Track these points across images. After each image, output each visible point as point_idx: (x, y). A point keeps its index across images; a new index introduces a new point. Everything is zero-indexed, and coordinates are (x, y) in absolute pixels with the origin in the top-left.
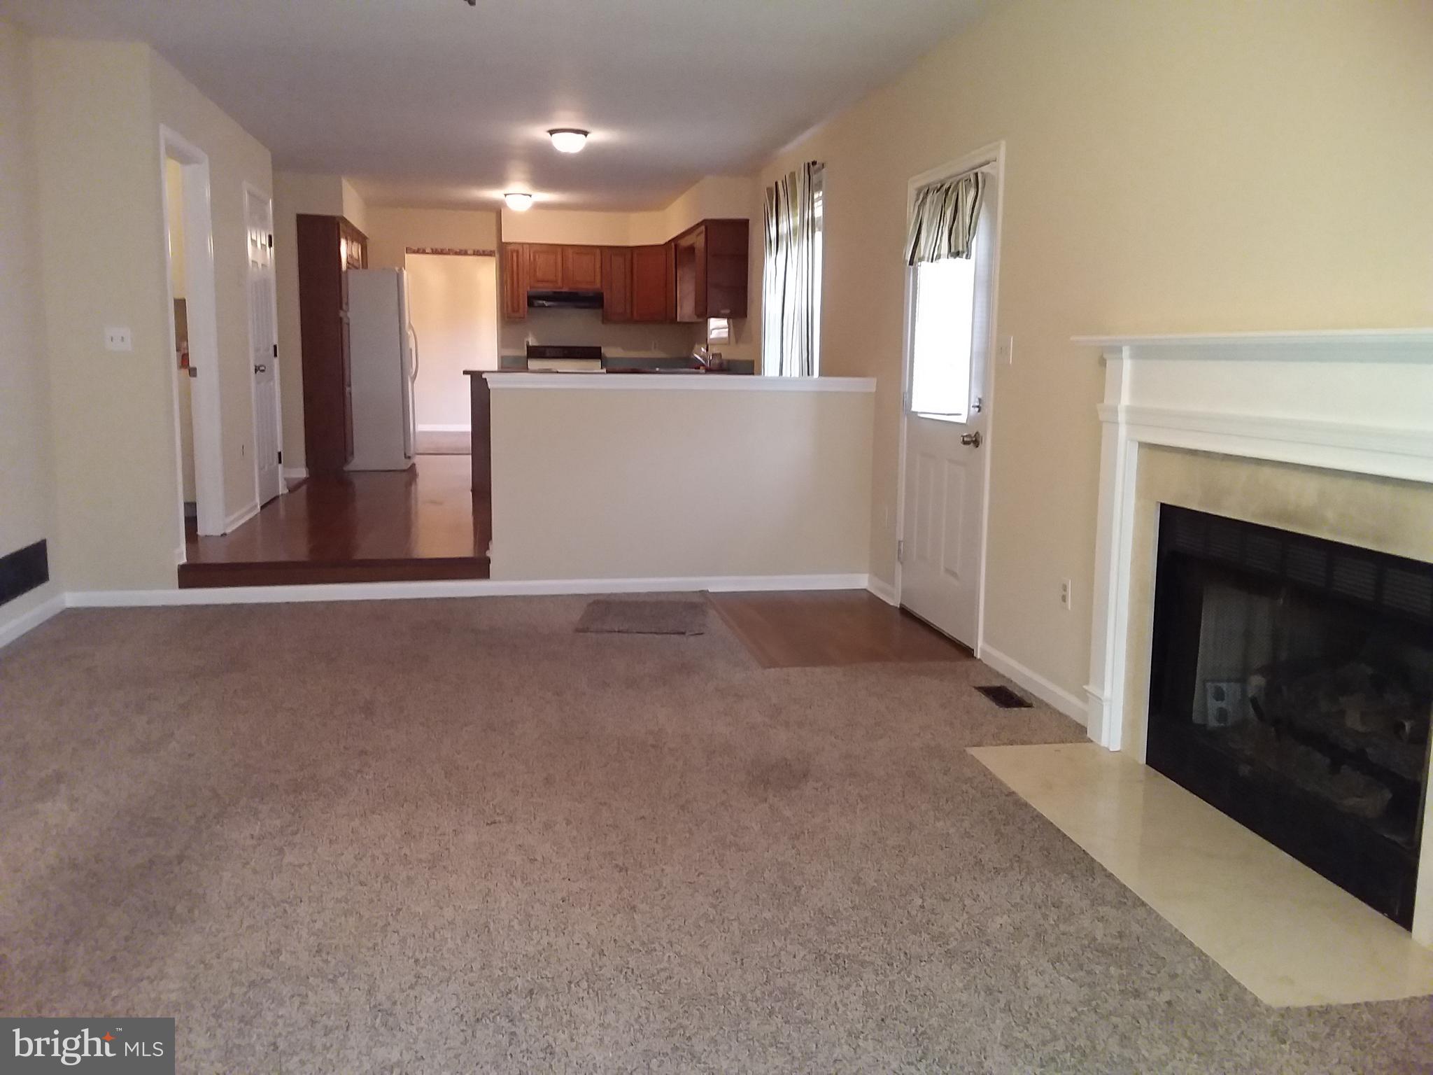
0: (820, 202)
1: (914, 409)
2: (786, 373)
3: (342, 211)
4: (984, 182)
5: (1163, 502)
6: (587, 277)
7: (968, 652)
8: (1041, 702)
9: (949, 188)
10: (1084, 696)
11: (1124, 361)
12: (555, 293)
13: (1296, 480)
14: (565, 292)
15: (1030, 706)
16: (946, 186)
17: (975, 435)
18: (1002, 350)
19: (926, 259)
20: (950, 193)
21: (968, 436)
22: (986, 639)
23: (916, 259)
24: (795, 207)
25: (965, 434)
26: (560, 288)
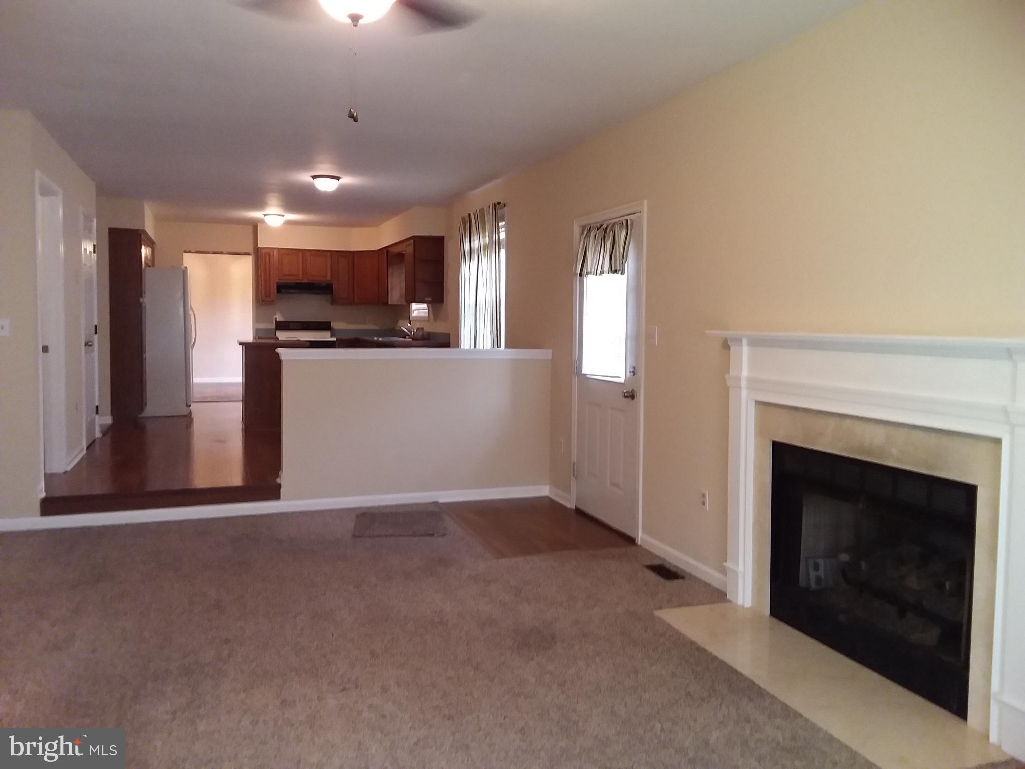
0: (504, 229)
1: (584, 372)
2: (480, 346)
3: (144, 226)
4: (632, 225)
5: (774, 439)
6: (320, 273)
7: (631, 541)
8: (690, 575)
9: (607, 228)
10: (724, 571)
11: (743, 348)
12: (297, 283)
13: (870, 428)
14: (305, 283)
15: (683, 578)
16: (604, 226)
17: (632, 391)
18: (649, 336)
19: (592, 273)
20: (608, 230)
21: (627, 392)
22: (643, 532)
23: (584, 272)
24: (484, 232)
25: (625, 391)
26: (300, 280)
